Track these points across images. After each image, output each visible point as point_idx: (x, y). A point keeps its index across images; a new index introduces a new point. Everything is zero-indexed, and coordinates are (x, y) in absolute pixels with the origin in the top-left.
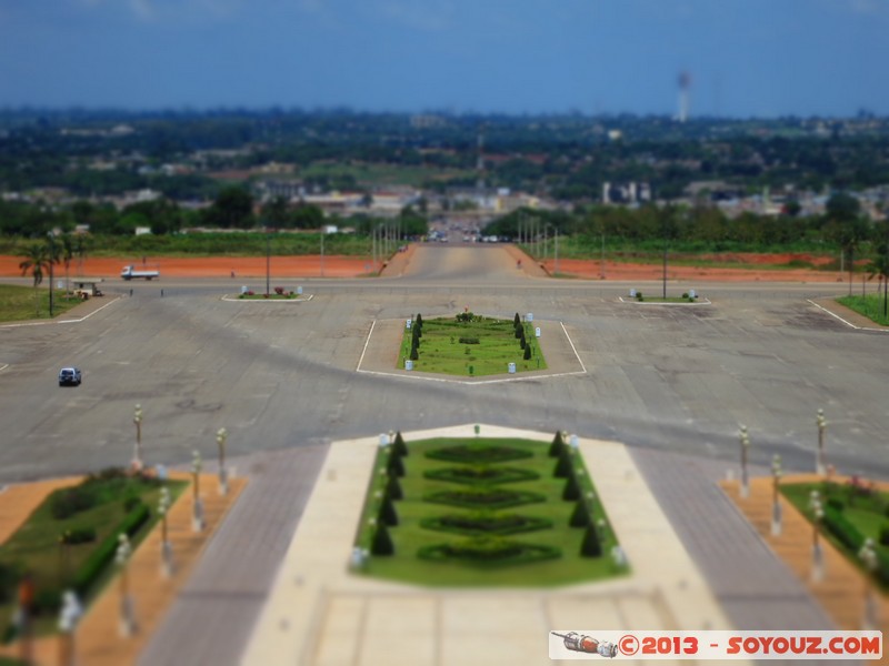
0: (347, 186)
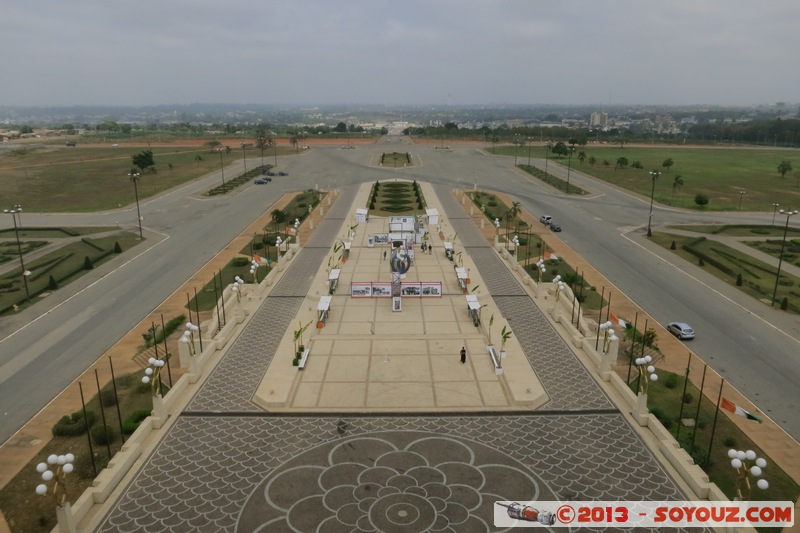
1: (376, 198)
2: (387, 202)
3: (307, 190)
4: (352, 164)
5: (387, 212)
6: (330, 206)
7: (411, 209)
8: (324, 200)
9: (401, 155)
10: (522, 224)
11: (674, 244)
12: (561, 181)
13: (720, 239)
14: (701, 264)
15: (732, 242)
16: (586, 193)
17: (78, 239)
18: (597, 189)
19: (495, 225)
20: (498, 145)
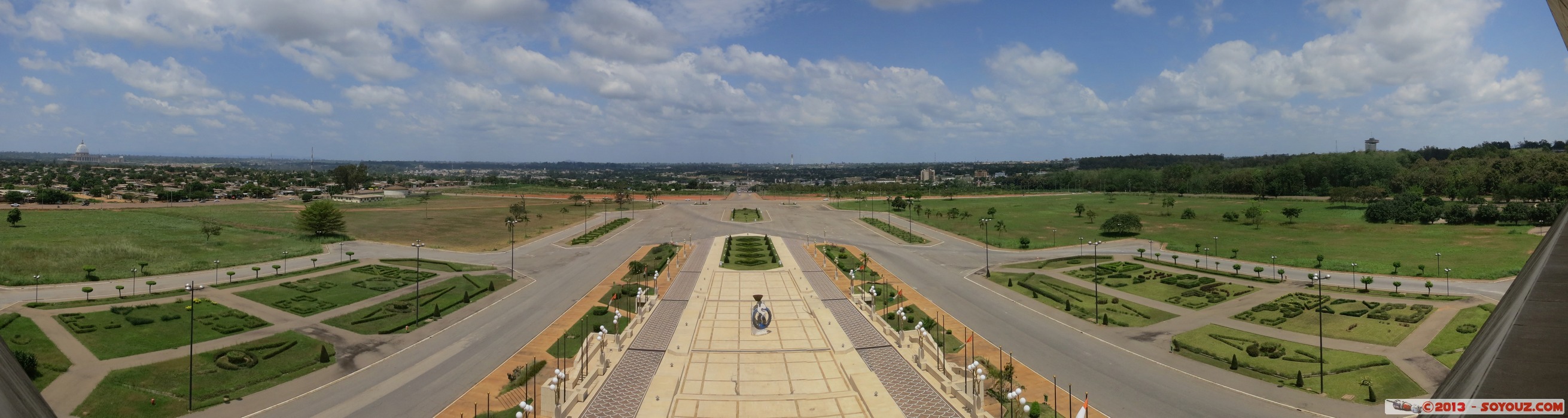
1: (730, 252)
2: (741, 256)
3: (663, 242)
4: (705, 219)
5: (742, 266)
6: (685, 260)
7: (765, 262)
8: (680, 252)
9: (751, 211)
10: (874, 274)
11: (1010, 280)
12: (904, 232)
13: (1048, 272)
14: (1035, 297)
15: (1055, 273)
16: (928, 242)
17: (460, 274)
18: (937, 238)
19: (850, 277)
20: (842, 200)
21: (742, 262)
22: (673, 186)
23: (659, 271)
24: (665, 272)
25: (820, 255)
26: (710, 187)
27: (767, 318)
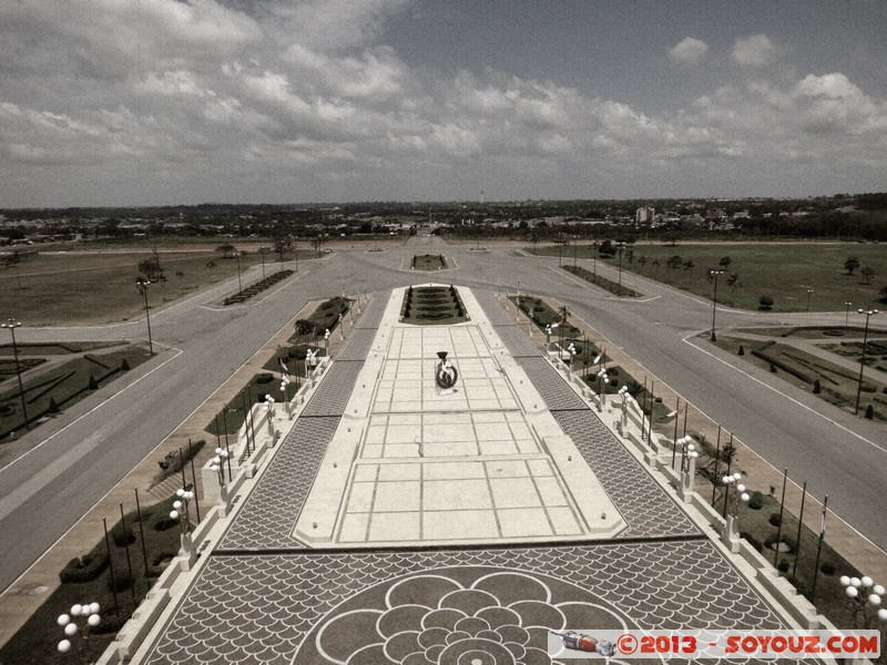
0: (396, 222)
1: (411, 305)
2: (423, 309)
3: (333, 296)
4: (381, 268)
5: (425, 320)
6: (360, 315)
7: (450, 316)
8: (354, 307)
9: (435, 258)
10: (574, 330)
11: (741, 348)
12: (612, 283)
13: (791, 342)
14: (773, 371)
16: (640, 295)
17: (80, 355)
18: (654, 292)
19: (546, 333)
20: (542, 245)
21: (424, 316)
22: (343, 230)
23: (331, 329)
24: (337, 330)
25: (511, 307)
26: (386, 230)
27: (452, 377)
